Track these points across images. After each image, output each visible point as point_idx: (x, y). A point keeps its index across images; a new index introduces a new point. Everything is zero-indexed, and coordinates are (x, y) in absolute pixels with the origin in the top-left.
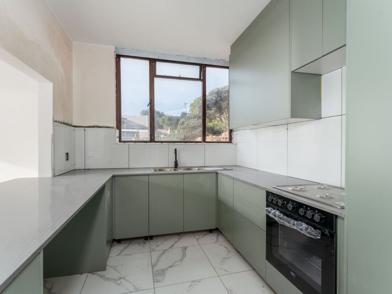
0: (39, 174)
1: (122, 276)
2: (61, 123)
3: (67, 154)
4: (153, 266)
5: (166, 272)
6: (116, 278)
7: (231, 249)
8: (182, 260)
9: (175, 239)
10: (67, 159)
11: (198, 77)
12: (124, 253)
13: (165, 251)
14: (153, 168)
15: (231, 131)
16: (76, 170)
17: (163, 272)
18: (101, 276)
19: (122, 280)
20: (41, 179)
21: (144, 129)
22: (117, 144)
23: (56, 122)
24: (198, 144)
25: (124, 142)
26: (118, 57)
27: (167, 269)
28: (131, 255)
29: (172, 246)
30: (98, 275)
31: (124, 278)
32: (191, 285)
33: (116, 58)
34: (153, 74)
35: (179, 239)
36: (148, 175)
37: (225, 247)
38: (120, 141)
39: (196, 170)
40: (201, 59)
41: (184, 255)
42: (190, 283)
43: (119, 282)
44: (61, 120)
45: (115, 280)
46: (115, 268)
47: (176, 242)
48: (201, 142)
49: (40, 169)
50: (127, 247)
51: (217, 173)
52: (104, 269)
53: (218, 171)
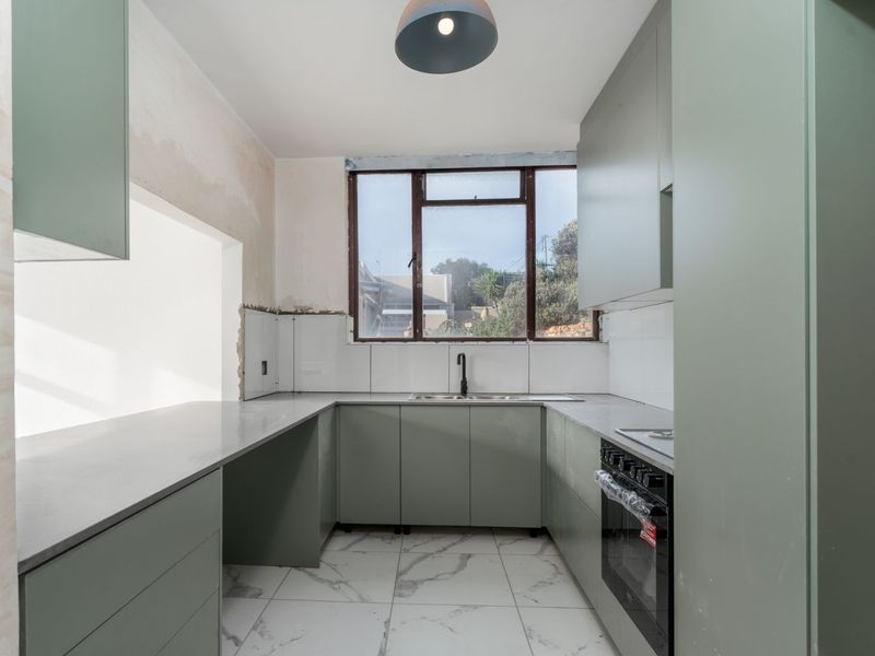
0: (223, 395)
1: (344, 580)
2: (255, 309)
3: (265, 363)
4: (399, 574)
5: (419, 586)
6: (334, 581)
7: (562, 569)
8: (455, 573)
9: (455, 538)
10: (265, 373)
11: (517, 195)
12: (355, 548)
13: (426, 556)
14: (415, 394)
15: (597, 314)
16: (279, 392)
17: (414, 584)
18: (310, 575)
19: (342, 585)
20: (225, 405)
21: (437, 307)
22: (349, 344)
23: (247, 307)
24: (516, 343)
25: (363, 341)
26: (353, 175)
27: (422, 582)
28: (364, 553)
29: (444, 549)
30: (306, 572)
31: (346, 583)
32: (458, 610)
33: (349, 178)
34: (419, 200)
35: (462, 540)
36: (400, 405)
37: (554, 565)
38: (356, 338)
39: (496, 400)
40: (522, 155)
41: (462, 566)
42: (458, 607)
43: (336, 586)
44: (256, 304)
45: (331, 582)
46: (334, 567)
47: (454, 544)
48: (524, 340)
49: (225, 389)
50: (361, 540)
51: (544, 409)
52: (317, 566)
53: (546, 404)
